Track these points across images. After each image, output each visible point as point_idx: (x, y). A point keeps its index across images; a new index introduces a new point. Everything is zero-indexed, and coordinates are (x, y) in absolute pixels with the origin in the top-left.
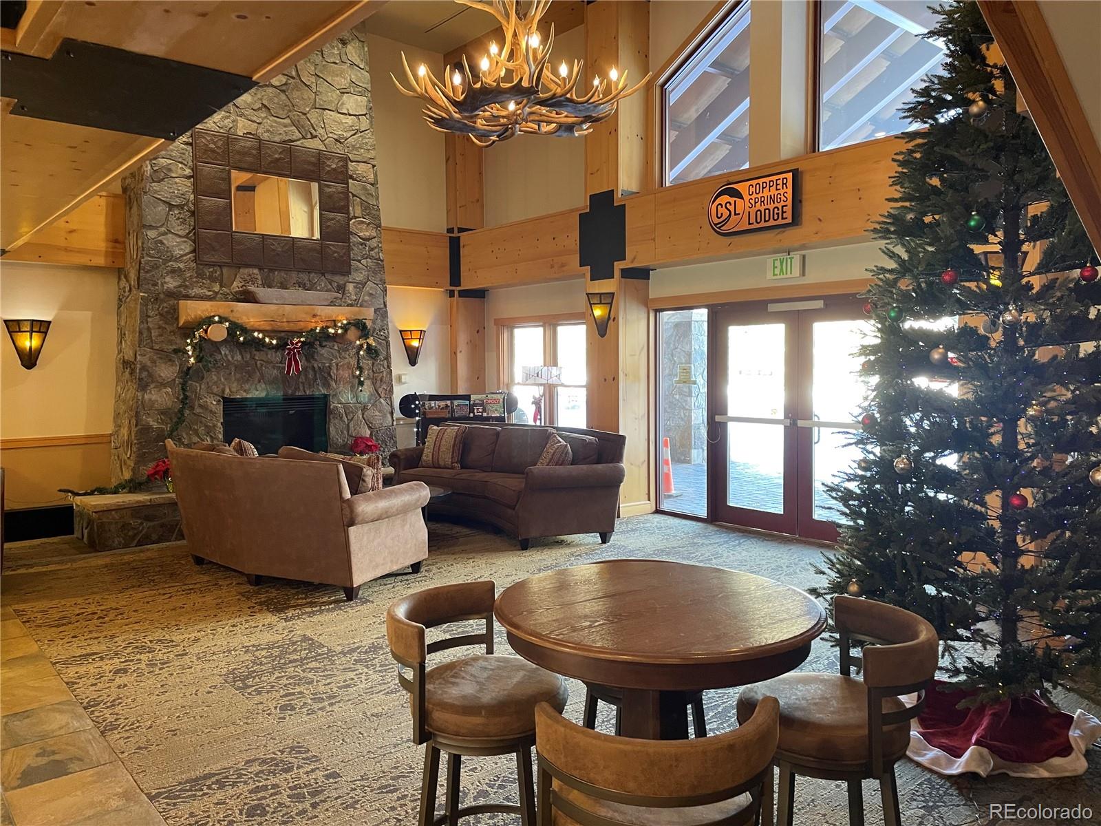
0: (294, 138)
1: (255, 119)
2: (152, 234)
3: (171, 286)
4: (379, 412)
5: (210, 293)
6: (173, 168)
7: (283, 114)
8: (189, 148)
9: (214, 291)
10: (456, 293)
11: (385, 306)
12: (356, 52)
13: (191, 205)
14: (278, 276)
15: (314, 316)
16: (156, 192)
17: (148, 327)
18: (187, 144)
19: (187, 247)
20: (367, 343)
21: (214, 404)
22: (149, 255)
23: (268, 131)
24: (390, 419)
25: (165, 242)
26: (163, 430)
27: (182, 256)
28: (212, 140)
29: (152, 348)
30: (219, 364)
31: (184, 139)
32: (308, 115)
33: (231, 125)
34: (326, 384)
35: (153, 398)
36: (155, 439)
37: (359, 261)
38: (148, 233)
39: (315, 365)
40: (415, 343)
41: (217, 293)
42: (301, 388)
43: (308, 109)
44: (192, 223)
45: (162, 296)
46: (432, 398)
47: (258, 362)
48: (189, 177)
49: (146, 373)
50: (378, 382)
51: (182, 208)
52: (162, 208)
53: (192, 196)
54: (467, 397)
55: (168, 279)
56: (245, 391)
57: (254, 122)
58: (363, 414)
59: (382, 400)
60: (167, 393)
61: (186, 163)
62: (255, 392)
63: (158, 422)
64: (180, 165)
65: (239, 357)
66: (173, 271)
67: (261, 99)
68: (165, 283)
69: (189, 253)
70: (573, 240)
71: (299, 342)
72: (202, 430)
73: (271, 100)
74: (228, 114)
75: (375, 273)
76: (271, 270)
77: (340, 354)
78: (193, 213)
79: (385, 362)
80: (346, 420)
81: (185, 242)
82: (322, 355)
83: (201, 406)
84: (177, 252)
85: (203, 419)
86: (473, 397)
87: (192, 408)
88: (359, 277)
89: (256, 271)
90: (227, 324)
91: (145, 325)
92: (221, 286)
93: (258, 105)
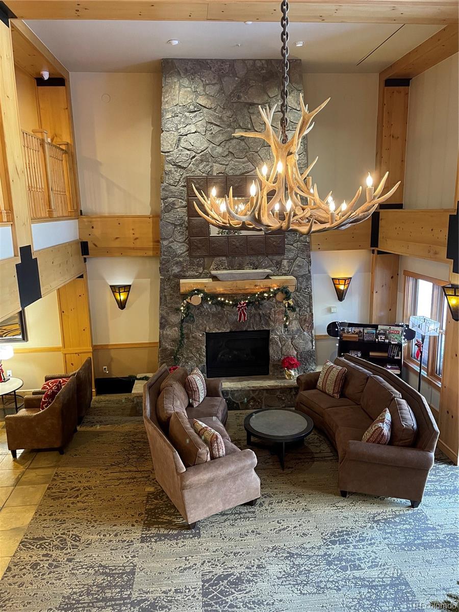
0: (249, 170)
1: (223, 163)
2: (165, 243)
3: (176, 271)
4: (303, 340)
5: (198, 274)
6: (176, 203)
7: (241, 155)
8: (185, 189)
9: (199, 273)
10: (376, 252)
11: (310, 272)
12: (294, 100)
13: (186, 223)
14: (237, 260)
15: (256, 286)
16: (167, 218)
17: (165, 295)
18: (183, 186)
19: (184, 248)
20: (288, 303)
21: (200, 335)
22: (164, 255)
23: (232, 169)
24: (311, 345)
25: (172, 246)
26: (173, 350)
27: (182, 254)
28: (197, 182)
29: (166, 306)
30: (203, 313)
31: (182, 184)
32: (259, 153)
33: (209, 170)
34: (267, 324)
35: (168, 333)
36: (170, 355)
37: (292, 245)
38: (164, 243)
39: (261, 312)
40: (342, 287)
41: (201, 274)
42: (252, 326)
43: (259, 149)
44: (187, 234)
45: (171, 277)
46: (351, 325)
47: (225, 312)
48: (185, 207)
49: (164, 320)
50: (303, 322)
51: (182, 226)
52: (170, 227)
53: (187, 218)
54: (376, 327)
55: (174, 268)
56: (218, 329)
57: (224, 164)
58: (292, 342)
59: (305, 333)
60: (175, 330)
61: (183, 198)
62: (223, 329)
63: (171, 346)
64: (180, 200)
65: (215, 309)
66: (177, 263)
67: (228, 149)
68: (173, 270)
69: (185, 252)
70: (443, 234)
71: (245, 303)
72: (194, 350)
73: (234, 148)
74: (208, 163)
75: (303, 251)
76: (234, 257)
77: (277, 305)
78: (187, 228)
79: (308, 309)
80: (280, 346)
81: (184, 245)
82: (265, 306)
83: (193, 337)
84: (179, 252)
85: (195, 345)
86: (380, 327)
87: (188, 338)
88: (291, 255)
89: (224, 258)
90: (202, 294)
91: (163, 294)
92: (204, 269)
93: (226, 153)
